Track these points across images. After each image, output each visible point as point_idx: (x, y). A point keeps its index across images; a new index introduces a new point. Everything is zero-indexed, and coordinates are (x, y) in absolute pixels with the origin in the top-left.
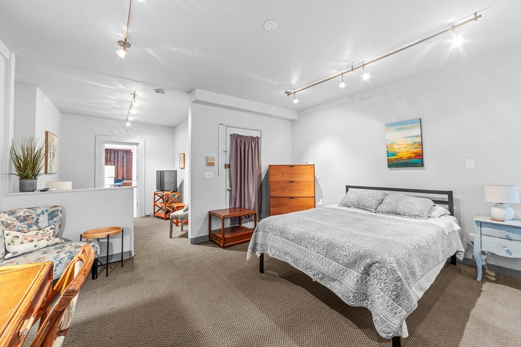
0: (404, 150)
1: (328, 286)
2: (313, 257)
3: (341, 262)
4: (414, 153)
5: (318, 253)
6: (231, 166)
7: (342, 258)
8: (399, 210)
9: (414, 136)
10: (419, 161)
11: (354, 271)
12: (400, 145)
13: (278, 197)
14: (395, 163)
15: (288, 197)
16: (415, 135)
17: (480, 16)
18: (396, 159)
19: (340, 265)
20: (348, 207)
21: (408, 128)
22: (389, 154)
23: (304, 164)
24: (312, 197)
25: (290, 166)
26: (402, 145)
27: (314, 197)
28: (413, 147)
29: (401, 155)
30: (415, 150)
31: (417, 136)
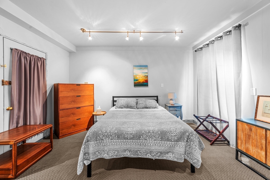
0: (141, 78)
1: (165, 158)
2: (152, 144)
3: (173, 140)
4: (145, 80)
5: (155, 140)
6: (12, 83)
7: (173, 138)
8: (147, 106)
10: (147, 84)
11: (181, 143)
12: (139, 76)
13: (67, 109)
14: (137, 84)
15: (75, 108)
16: (146, 72)
17: (183, 32)
18: (138, 83)
19: (173, 142)
20: (121, 108)
21: (143, 69)
22: (135, 80)
23: (84, 83)
24: (92, 105)
25: (77, 85)
26: (140, 76)
27: (94, 105)
28: (145, 77)
29: (140, 81)
31: (146, 73)
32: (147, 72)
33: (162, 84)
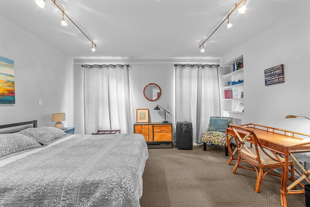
4: (7, 91)
9: (8, 75)
10: (11, 98)
21: (3, 65)
28: (7, 85)
30: (7, 88)
31: (11, 76)
32: (13, 75)
33: (39, 100)
